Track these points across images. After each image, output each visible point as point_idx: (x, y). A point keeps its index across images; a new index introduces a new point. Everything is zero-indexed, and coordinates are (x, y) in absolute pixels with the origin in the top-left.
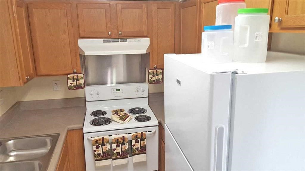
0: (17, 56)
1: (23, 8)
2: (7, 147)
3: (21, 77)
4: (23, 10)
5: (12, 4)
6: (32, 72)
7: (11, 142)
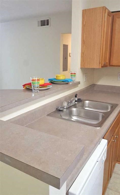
0: (101, 48)
1: (111, 17)
2: (85, 104)
3: (101, 62)
4: (111, 19)
5: (105, 13)
6: (107, 61)
7: (87, 102)
